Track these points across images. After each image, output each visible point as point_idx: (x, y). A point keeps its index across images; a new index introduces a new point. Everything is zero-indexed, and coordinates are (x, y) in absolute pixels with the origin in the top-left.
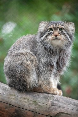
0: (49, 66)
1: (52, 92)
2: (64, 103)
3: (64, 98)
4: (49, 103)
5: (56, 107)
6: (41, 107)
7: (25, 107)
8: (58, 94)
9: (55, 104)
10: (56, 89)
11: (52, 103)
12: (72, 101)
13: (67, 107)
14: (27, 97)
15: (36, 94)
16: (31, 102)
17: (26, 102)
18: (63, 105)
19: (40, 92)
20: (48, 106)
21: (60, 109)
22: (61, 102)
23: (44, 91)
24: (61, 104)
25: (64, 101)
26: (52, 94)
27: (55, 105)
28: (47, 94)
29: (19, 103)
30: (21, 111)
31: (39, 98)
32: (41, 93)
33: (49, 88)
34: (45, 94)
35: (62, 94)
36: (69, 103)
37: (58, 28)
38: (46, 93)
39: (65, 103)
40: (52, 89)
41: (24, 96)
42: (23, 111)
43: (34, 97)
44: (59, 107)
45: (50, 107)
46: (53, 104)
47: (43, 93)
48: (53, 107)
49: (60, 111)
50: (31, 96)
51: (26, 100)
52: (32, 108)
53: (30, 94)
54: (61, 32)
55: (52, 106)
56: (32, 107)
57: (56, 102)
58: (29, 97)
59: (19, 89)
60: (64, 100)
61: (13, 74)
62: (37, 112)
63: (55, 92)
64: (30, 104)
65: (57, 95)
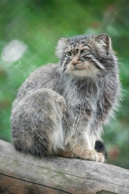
0: (84, 112)
1: (87, 157)
2: (108, 175)
3: (107, 166)
4: (84, 175)
5: (95, 181)
6: (70, 181)
7: (45, 183)
8: (97, 160)
9: (94, 176)
10: (93, 151)
11: (88, 175)
12: (121, 172)
13: (113, 182)
14: (48, 166)
15: (62, 161)
16: (54, 174)
17: (45, 174)
18: (106, 178)
19: (68, 156)
20: (82, 180)
21: (101, 185)
22: (104, 174)
23: (74, 155)
24: (103, 177)
25: (107, 172)
26: (88, 160)
27: (93, 178)
28: (79, 160)
29: (34, 176)
30: (37, 189)
31: (66, 166)
32: (70, 158)
33: (83, 149)
34: (76, 160)
35: (103, 159)
36: (116, 175)
37: (77, 50)
38: (79, 158)
39: (110, 174)
40: (87, 152)
41: (42, 163)
42: (42, 189)
43: (59, 165)
44: (100, 181)
45: (84, 182)
46: (89, 177)
47: (73, 158)
48: (91, 181)
49: (102, 189)
50: (53, 163)
51: (46, 171)
52: (56, 184)
53: (52, 161)
54: (84, 57)
55: (88, 180)
56: (55, 182)
57: (95, 174)
58: (51, 165)
59: (35, 152)
60: (107, 169)
61: (27, 128)
62: (64, 190)
63: (93, 157)
64: (53, 177)
65: (95, 161)
